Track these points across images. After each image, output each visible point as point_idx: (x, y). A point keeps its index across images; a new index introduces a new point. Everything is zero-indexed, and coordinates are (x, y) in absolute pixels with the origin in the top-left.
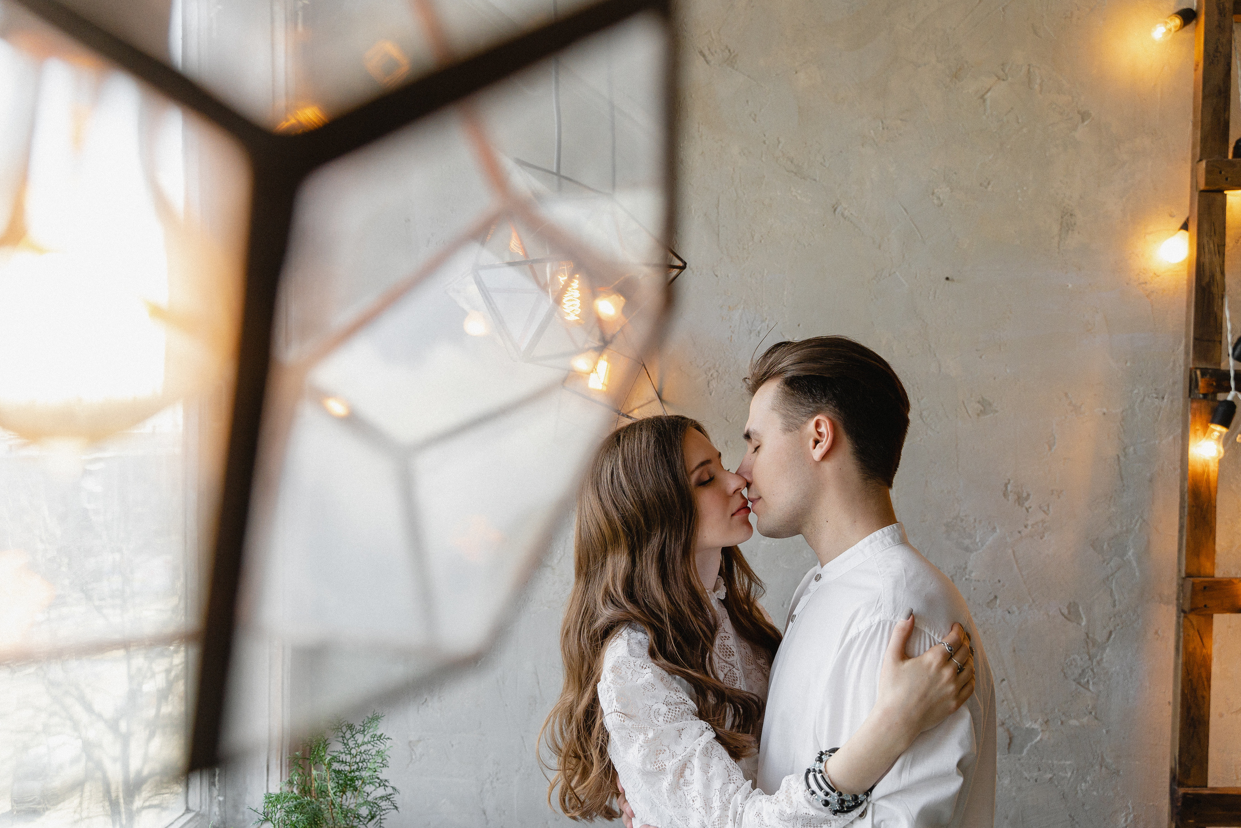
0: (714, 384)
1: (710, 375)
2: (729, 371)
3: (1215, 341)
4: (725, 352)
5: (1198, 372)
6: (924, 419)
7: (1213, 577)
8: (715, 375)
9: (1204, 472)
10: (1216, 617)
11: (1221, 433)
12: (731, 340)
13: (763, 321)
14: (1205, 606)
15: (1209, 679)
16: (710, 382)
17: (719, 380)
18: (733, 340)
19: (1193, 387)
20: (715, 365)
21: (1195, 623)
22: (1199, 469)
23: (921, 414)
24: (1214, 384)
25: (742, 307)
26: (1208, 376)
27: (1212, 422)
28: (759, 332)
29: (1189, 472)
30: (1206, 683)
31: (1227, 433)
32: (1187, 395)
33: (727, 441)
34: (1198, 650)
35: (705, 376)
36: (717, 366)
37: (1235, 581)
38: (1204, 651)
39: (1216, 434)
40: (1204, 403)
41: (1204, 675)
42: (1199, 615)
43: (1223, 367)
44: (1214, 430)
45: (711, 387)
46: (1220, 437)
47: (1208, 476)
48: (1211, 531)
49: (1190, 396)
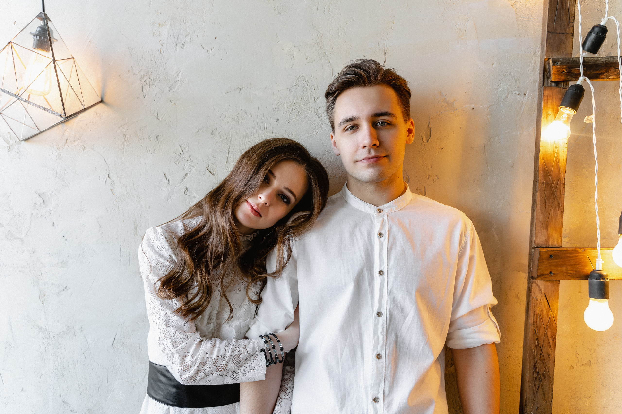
0: (147, 88)
1: (143, 81)
2: (159, 77)
3: (567, 34)
4: (155, 62)
5: (551, 61)
6: (320, 116)
7: (561, 247)
8: (148, 81)
9: (554, 152)
10: (561, 282)
11: (569, 115)
12: (161, 52)
13: (186, 35)
14: (551, 273)
15: (554, 338)
16: (144, 87)
17: (151, 85)
18: (162, 52)
19: (546, 77)
20: (148, 73)
21: (542, 288)
22: (550, 150)
23: (317, 111)
24: (565, 71)
25: (169, 24)
26: (559, 64)
27: (562, 105)
28: (183, 45)
29: (541, 153)
30: (551, 342)
31: (575, 115)
32: (542, 85)
33: (158, 136)
34: (545, 312)
35: (140, 82)
36: (150, 74)
37: (579, 250)
38: (551, 313)
39: (565, 116)
40: (556, 90)
41: (550, 334)
42: (547, 281)
43: (574, 56)
44: (563, 113)
45: (145, 91)
46: (568, 118)
47: (558, 156)
48: (559, 206)
49: (543, 85)
